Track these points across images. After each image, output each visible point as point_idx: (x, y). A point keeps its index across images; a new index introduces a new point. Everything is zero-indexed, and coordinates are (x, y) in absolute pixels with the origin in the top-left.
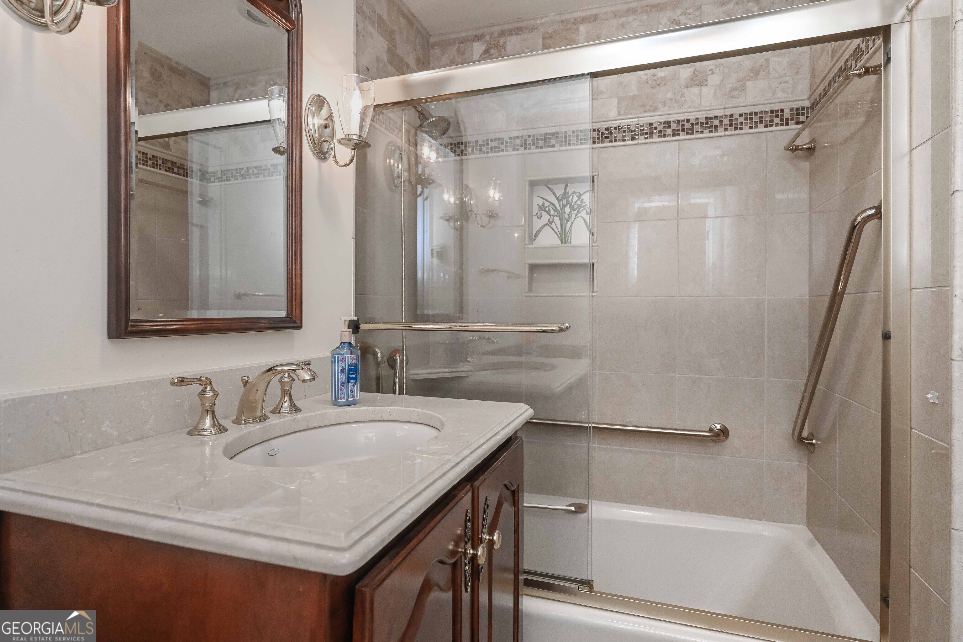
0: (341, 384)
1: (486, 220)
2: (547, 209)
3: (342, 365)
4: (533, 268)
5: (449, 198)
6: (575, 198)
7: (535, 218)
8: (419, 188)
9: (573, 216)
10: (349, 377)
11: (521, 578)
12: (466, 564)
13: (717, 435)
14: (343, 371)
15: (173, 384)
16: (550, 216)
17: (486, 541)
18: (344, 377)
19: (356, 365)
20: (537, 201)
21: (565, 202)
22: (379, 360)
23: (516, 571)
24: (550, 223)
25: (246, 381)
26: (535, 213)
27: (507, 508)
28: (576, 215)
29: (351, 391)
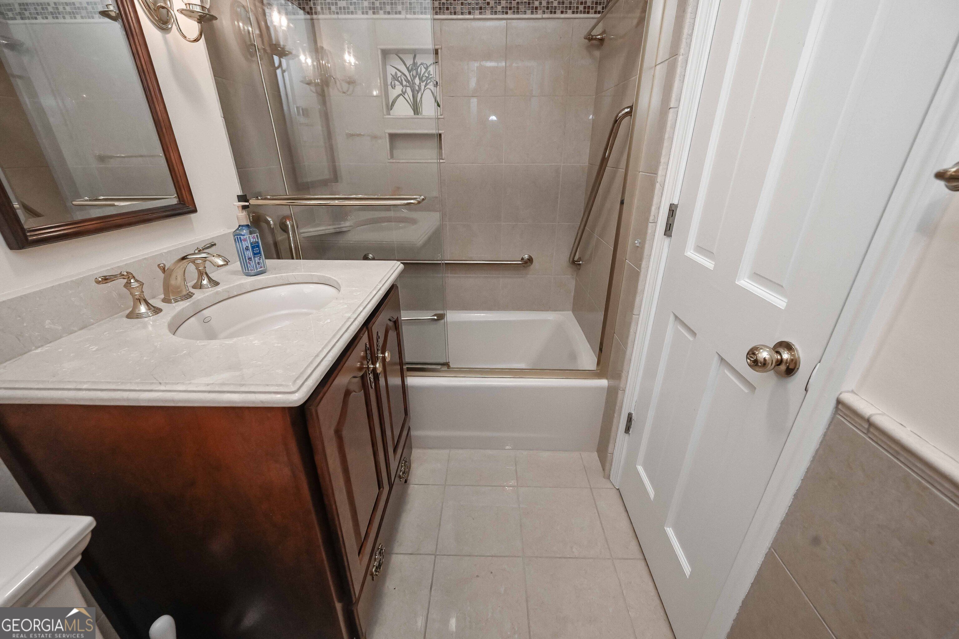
0: (249, 259)
1: (345, 86)
2: (399, 79)
3: (245, 244)
4: (393, 137)
5: (306, 59)
6: (423, 70)
7: (390, 87)
8: (276, 58)
9: (423, 87)
10: (254, 253)
11: (405, 367)
12: (369, 374)
13: (526, 263)
14: (247, 249)
15: (98, 282)
16: (403, 86)
17: (381, 358)
18: (249, 253)
19: (258, 242)
20: (391, 71)
21: (414, 73)
22: (272, 226)
23: (401, 364)
24: (403, 93)
25: (163, 268)
26: (389, 83)
27: (392, 335)
28: (425, 86)
29: (258, 264)
